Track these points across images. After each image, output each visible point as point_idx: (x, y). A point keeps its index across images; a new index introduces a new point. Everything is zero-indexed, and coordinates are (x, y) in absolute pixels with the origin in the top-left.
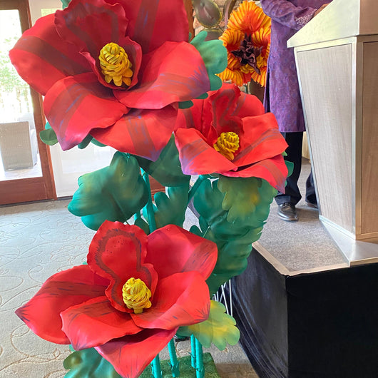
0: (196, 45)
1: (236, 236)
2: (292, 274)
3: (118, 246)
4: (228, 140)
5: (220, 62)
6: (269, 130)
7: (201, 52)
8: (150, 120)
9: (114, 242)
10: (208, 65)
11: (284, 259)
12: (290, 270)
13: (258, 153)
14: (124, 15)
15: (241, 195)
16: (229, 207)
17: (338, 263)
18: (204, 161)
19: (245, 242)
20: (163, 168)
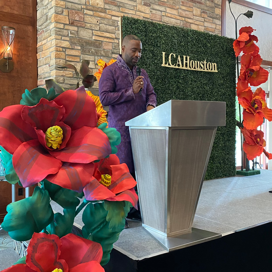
0: (102, 129)
1: (107, 239)
2: (140, 259)
3: (45, 248)
4: (106, 179)
5: (117, 140)
6: (125, 173)
7: (106, 133)
8: (79, 169)
9: (42, 246)
10: (111, 141)
11: (132, 252)
12: (138, 257)
13: (121, 187)
14: (65, 111)
15: (116, 212)
16: (110, 219)
17: (162, 251)
18: (100, 192)
19: (111, 242)
20: (64, 197)
